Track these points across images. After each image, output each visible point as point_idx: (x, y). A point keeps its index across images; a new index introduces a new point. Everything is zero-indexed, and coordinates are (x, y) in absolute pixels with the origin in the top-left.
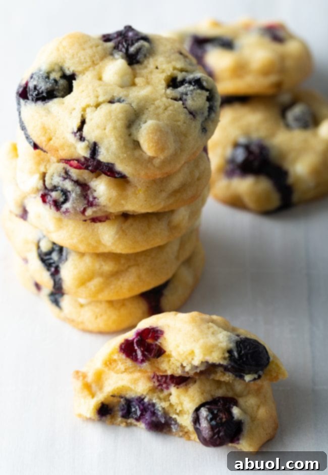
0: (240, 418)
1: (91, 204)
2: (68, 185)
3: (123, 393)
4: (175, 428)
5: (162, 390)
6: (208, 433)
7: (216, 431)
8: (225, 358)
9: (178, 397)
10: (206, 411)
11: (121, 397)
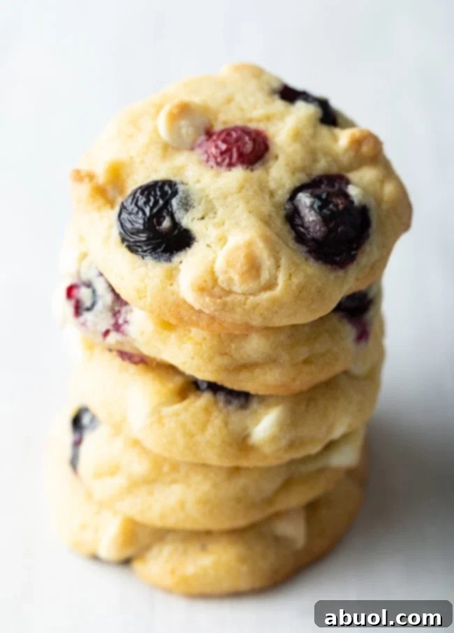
1: (117, 327)
7: (332, 225)
10: (307, 196)
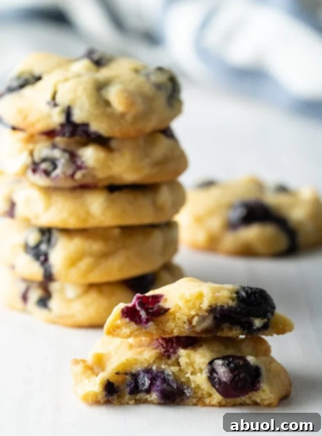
0: (256, 364)
2: (57, 153)
3: (128, 370)
4: (188, 392)
5: (169, 357)
6: (228, 376)
8: (233, 299)
9: (188, 356)
11: (126, 374)
